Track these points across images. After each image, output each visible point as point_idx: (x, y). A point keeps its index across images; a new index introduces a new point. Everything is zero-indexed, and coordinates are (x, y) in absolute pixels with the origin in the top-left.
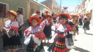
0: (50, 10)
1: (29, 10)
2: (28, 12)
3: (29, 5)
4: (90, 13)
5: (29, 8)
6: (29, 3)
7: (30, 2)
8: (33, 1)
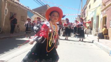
0: (44, 18)
1: (6, 14)
2: (4, 15)
3: (6, 6)
4: (91, 22)
5: (6, 10)
6: (6, 4)
7: (8, 1)
8: (14, 1)
